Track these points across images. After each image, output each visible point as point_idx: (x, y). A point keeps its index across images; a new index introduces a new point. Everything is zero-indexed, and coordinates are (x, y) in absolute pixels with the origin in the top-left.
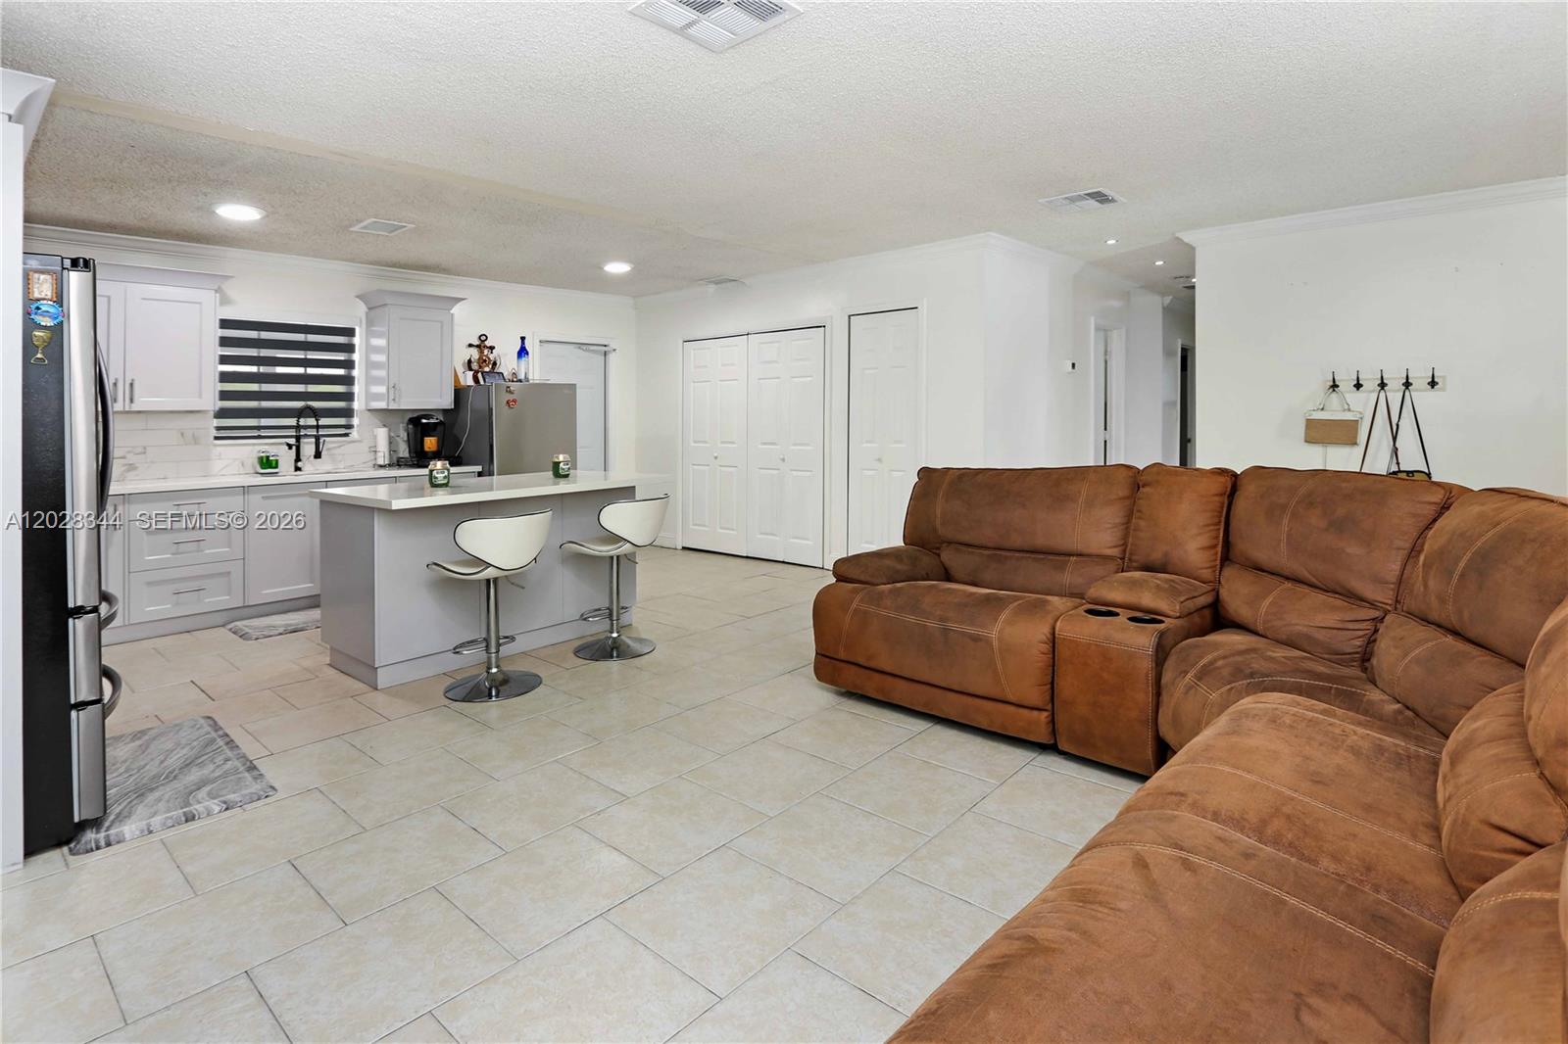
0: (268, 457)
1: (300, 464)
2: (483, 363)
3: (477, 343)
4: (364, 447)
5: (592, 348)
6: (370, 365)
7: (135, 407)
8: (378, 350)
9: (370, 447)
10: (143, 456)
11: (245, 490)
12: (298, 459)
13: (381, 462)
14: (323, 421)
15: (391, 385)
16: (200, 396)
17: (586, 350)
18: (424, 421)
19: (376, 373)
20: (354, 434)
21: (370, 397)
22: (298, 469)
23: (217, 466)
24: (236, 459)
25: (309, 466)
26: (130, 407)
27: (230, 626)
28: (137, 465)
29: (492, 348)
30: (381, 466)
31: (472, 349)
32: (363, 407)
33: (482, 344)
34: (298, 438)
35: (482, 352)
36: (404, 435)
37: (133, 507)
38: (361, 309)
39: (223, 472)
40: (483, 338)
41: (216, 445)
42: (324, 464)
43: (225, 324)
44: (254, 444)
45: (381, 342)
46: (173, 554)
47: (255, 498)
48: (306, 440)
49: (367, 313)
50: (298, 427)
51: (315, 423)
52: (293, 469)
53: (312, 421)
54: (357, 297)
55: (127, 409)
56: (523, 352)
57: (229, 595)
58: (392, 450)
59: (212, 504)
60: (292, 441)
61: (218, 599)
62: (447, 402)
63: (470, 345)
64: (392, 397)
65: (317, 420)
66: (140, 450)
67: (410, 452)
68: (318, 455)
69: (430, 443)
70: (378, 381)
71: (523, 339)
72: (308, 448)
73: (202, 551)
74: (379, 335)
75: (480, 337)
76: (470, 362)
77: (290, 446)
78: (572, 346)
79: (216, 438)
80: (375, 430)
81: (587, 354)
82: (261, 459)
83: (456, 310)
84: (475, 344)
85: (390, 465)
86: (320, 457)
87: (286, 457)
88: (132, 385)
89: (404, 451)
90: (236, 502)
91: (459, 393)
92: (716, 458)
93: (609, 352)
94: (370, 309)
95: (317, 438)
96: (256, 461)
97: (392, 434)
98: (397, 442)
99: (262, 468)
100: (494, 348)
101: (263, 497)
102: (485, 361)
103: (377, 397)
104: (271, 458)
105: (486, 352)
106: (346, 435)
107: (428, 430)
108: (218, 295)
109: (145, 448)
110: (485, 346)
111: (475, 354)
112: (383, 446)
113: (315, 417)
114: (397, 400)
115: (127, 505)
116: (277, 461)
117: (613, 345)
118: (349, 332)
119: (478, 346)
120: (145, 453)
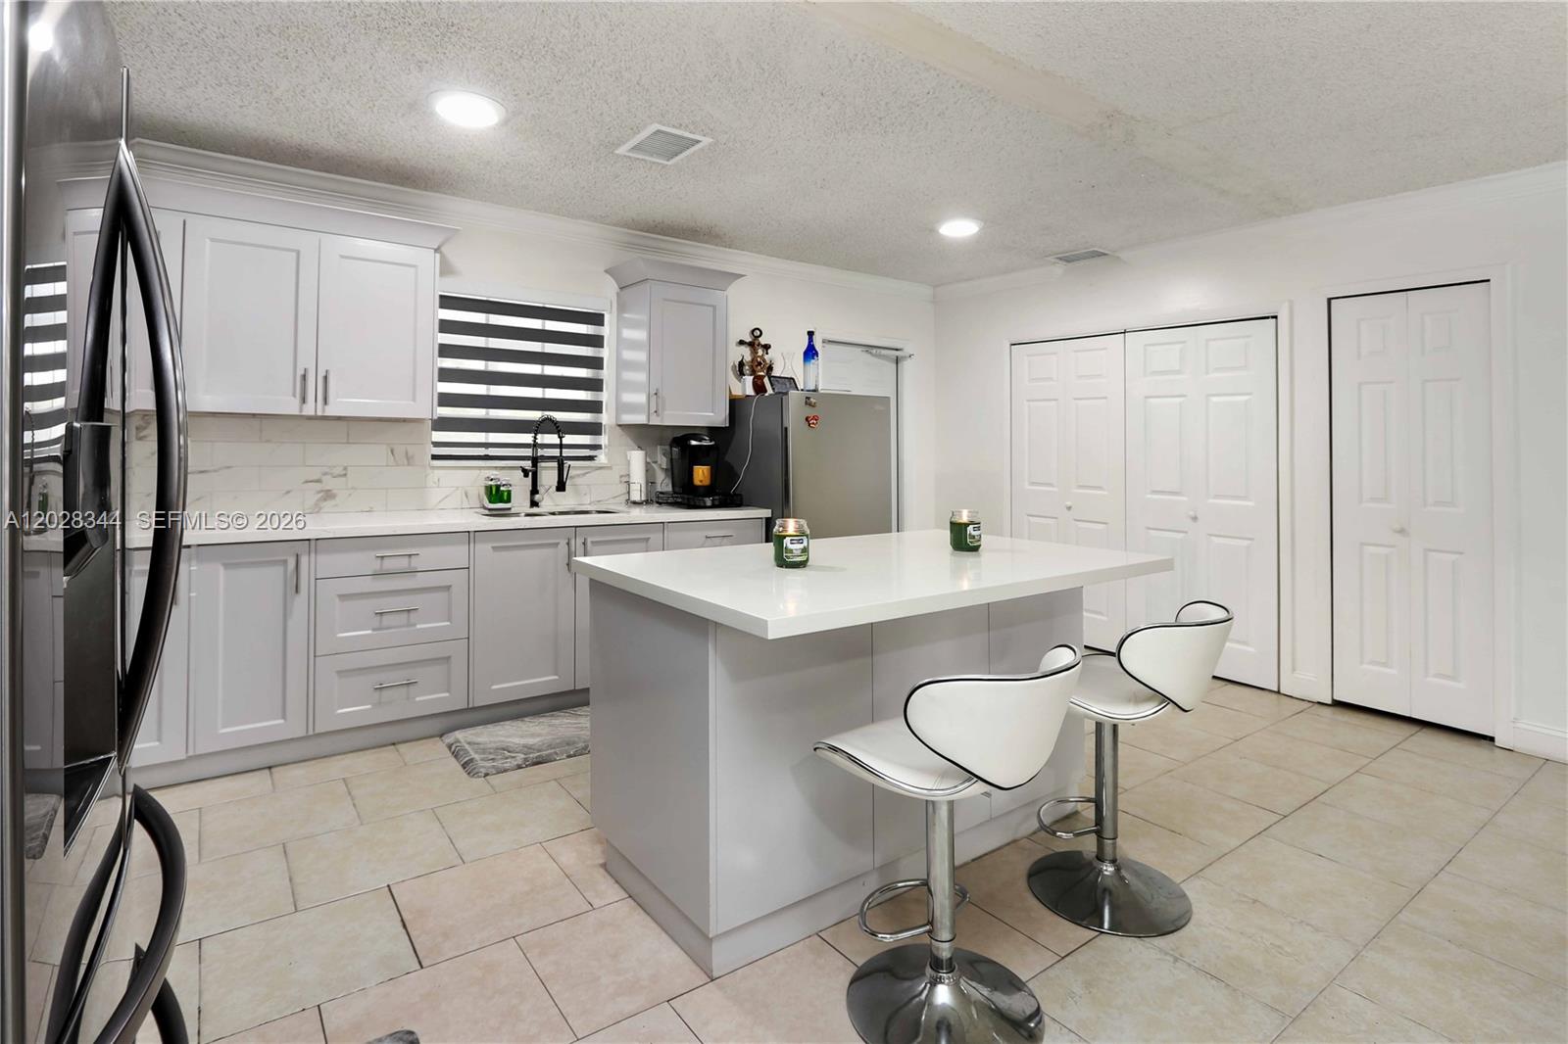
0: (498, 487)
1: (537, 497)
2: (756, 364)
3: (748, 339)
4: (614, 476)
5: (884, 352)
6: (622, 365)
7: (331, 411)
8: (634, 345)
9: (621, 476)
10: (344, 479)
11: (471, 536)
12: (534, 491)
13: (636, 496)
14: (568, 439)
15: (653, 392)
16: (414, 400)
17: (876, 356)
18: (694, 443)
19: (628, 375)
20: (602, 458)
21: (621, 407)
22: (534, 504)
23: (435, 496)
24: (457, 488)
25: (550, 500)
26: (324, 411)
27: (450, 738)
28: (334, 491)
29: (767, 347)
30: (635, 503)
31: (743, 347)
32: (613, 422)
33: (755, 342)
34: (535, 460)
35: (754, 352)
36: (663, 461)
37: (323, 559)
38: (611, 287)
39: (441, 506)
40: (757, 333)
41: (433, 468)
42: (566, 501)
43: (447, 302)
44: (480, 468)
45: (640, 335)
46: (374, 630)
47: (483, 549)
48: (543, 464)
49: (618, 294)
50: (535, 445)
51: (558, 441)
52: (528, 503)
53: (553, 439)
54: (606, 271)
55: (319, 413)
56: (810, 353)
57: (448, 691)
58: (650, 482)
59: (428, 556)
60: (528, 464)
61: (431, 698)
62: (719, 417)
63: (742, 343)
64: (653, 409)
65: (561, 438)
66: (339, 470)
67: (673, 486)
68: (561, 487)
69: (701, 474)
70: (633, 387)
71: (811, 334)
72: (548, 476)
73: (415, 625)
74: (635, 325)
75: (753, 331)
76: (741, 364)
77: (526, 473)
78: (860, 349)
79: (435, 457)
80: (628, 453)
81: (876, 360)
82: (489, 489)
83: (734, 290)
84: (747, 341)
85: (647, 502)
86: (564, 490)
87: (520, 487)
88: (326, 378)
89: (664, 484)
90: (458, 554)
91: (735, 404)
92: (1069, 508)
93: (904, 358)
94: (621, 288)
95: (560, 461)
96: (483, 491)
97: (648, 460)
98: (654, 470)
99: (490, 502)
100: (770, 347)
101: (493, 548)
102: (760, 364)
103: (632, 408)
104: (502, 488)
105: (760, 352)
106: (591, 458)
107: (695, 456)
108: (438, 255)
109: (345, 469)
110: (759, 344)
111: (746, 353)
112: (638, 476)
113: (558, 432)
114: (660, 412)
115: (313, 555)
116: (509, 492)
117: (908, 350)
118: (596, 319)
119: (751, 344)
120: (345, 475)
